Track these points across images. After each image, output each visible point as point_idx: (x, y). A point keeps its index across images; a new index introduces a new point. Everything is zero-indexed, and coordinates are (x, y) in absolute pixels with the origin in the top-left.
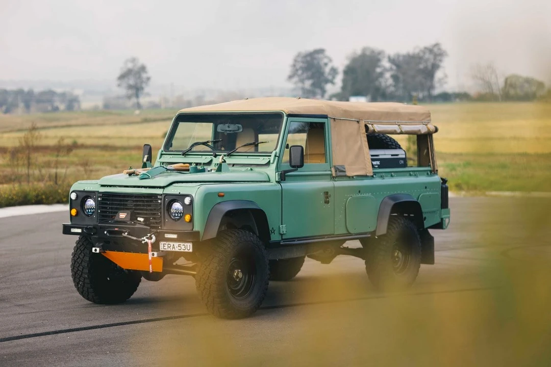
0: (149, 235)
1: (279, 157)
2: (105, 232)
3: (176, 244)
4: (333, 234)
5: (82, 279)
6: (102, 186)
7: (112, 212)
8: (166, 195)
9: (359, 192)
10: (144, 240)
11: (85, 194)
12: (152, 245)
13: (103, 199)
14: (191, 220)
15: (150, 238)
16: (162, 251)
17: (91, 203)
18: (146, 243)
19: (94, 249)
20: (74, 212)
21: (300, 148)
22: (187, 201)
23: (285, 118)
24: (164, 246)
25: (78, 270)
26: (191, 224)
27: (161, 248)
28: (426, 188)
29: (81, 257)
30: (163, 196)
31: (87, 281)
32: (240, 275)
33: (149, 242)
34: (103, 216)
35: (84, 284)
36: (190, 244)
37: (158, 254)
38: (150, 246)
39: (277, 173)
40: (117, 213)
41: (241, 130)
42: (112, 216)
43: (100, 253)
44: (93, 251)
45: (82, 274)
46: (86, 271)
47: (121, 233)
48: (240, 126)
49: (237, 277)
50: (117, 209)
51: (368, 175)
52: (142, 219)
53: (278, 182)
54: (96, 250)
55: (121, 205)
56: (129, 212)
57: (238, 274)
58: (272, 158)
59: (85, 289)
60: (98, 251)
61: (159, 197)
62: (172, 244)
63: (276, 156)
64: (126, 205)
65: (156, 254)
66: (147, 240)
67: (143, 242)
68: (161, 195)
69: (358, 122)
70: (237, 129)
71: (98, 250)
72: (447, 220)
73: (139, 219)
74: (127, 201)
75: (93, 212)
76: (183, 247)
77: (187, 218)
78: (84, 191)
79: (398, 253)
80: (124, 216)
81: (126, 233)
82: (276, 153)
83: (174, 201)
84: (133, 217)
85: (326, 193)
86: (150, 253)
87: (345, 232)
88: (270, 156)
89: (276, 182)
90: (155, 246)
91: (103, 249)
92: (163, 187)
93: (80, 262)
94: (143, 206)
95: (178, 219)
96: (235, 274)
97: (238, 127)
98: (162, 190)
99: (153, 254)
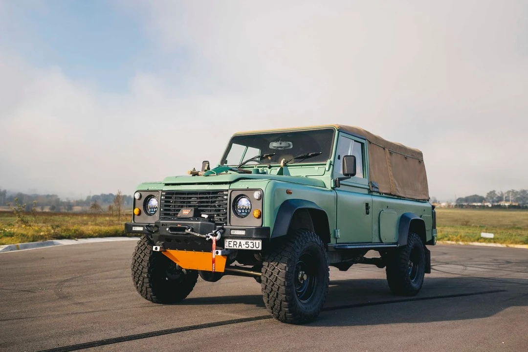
0: (214, 231)
1: (333, 166)
2: (167, 229)
3: (243, 242)
4: (371, 243)
5: (141, 278)
6: (167, 185)
7: (174, 210)
8: (233, 190)
9: (388, 207)
10: (209, 237)
11: (148, 194)
12: (217, 242)
13: (166, 198)
14: (260, 216)
15: (215, 235)
16: (227, 249)
17: (154, 202)
18: (211, 240)
19: (154, 247)
20: (136, 211)
21: (353, 158)
22: (256, 195)
23: (337, 132)
24: (229, 244)
25: (138, 269)
26: (260, 220)
27: (227, 246)
28: (424, 210)
29: (142, 256)
30: (230, 191)
31: (146, 280)
32: (305, 277)
33: (214, 238)
34: (165, 214)
35: (143, 282)
36: (259, 241)
37: (222, 253)
38: (214, 243)
39: (332, 180)
40: (179, 210)
41: (291, 147)
42: (175, 214)
43: (160, 252)
44: (154, 249)
45: (141, 274)
46: (146, 270)
47: (183, 229)
48: (291, 143)
49: (302, 278)
50: (179, 206)
51: (392, 193)
52: (206, 216)
53: (333, 188)
54: (156, 248)
55: (184, 202)
56: (193, 209)
57: (302, 275)
58: (327, 167)
59: (144, 288)
60: (158, 250)
61: (225, 193)
62: (238, 241)
63: (330, 164)
64: (189, 202)
65: (220, 252)
66: (211, 237)
67: (207, 239)
68: (227, 190)
69: (384, 149)
70: (288, 145)
71: (159, 248)
72: (436, 238)
73: (203, 216)
74: (190, 198)
75: (156, 211)
76: (251, 245)
77: (256, 213)
78: (148, 191)
79: (410, 263)
80: (187, 212)
81: (189, 230)
82: (331, 162)
83: (242, 196)
84: (197, 214)
85: (367, 205)
86: (214, 251)
87: (379, 241)
88: (325, 164)
89: (331, 188)
90: (220, 244)
91: (164, 247)
92: (230, 183)
93: (140, 262)
94: (207, 202)
95: (245, 216)
96: (300, 276)
97: (289, 144)
98: (229, 185)
99: (217, 253)
